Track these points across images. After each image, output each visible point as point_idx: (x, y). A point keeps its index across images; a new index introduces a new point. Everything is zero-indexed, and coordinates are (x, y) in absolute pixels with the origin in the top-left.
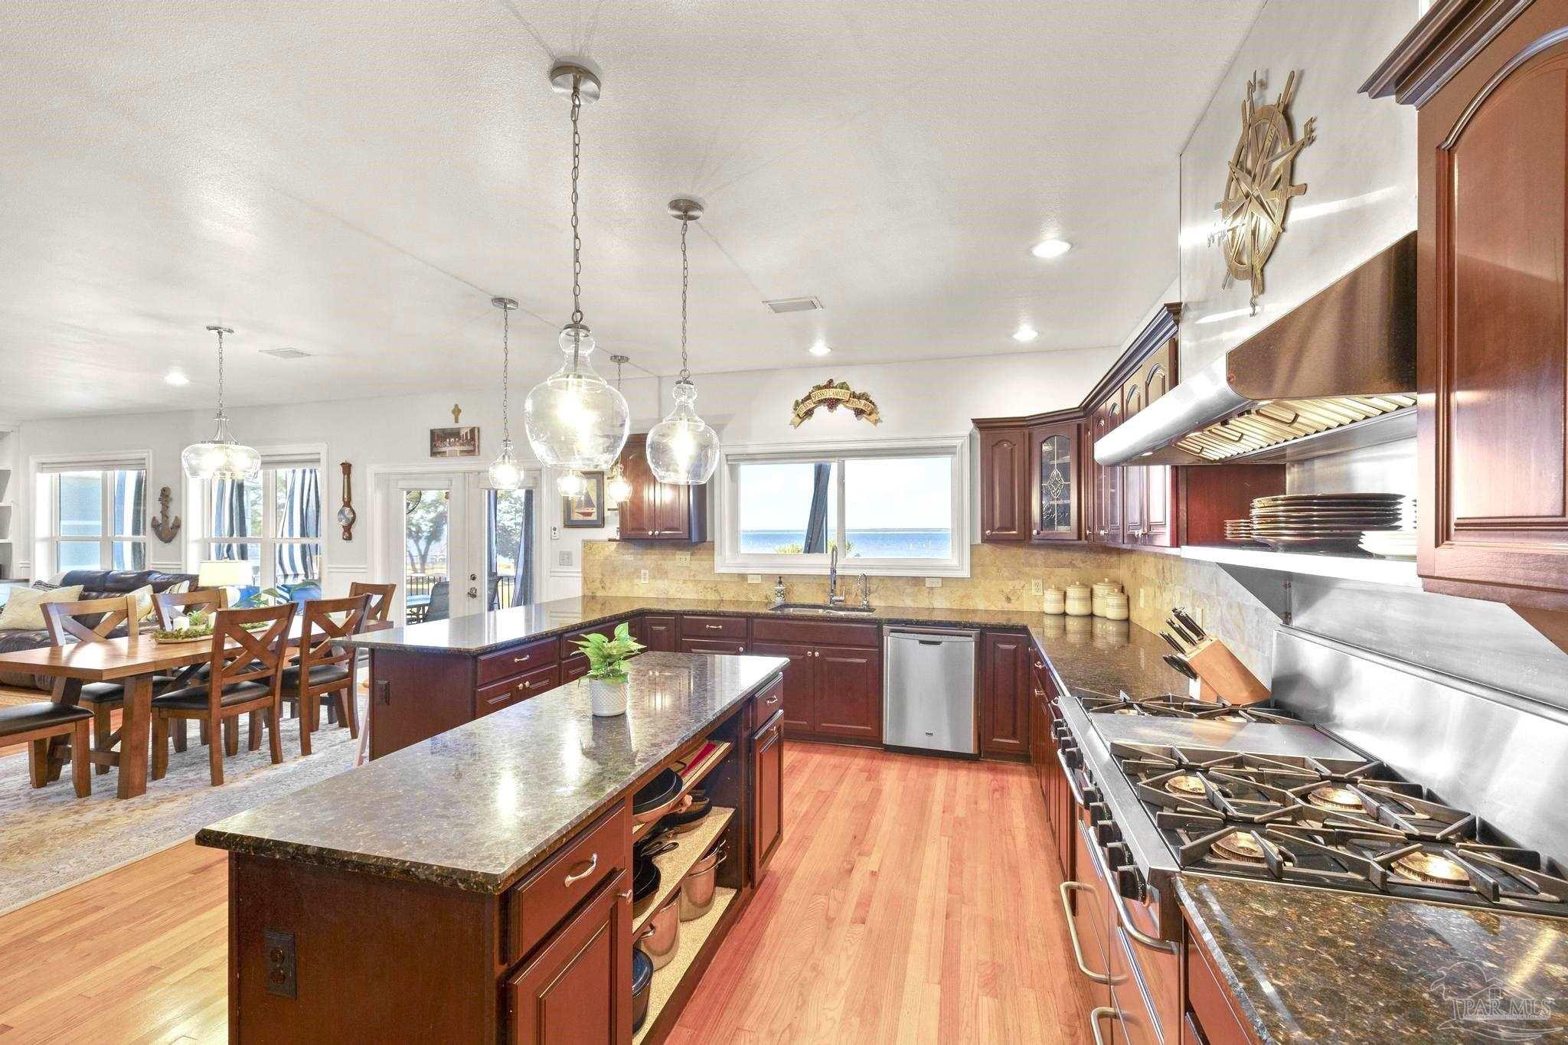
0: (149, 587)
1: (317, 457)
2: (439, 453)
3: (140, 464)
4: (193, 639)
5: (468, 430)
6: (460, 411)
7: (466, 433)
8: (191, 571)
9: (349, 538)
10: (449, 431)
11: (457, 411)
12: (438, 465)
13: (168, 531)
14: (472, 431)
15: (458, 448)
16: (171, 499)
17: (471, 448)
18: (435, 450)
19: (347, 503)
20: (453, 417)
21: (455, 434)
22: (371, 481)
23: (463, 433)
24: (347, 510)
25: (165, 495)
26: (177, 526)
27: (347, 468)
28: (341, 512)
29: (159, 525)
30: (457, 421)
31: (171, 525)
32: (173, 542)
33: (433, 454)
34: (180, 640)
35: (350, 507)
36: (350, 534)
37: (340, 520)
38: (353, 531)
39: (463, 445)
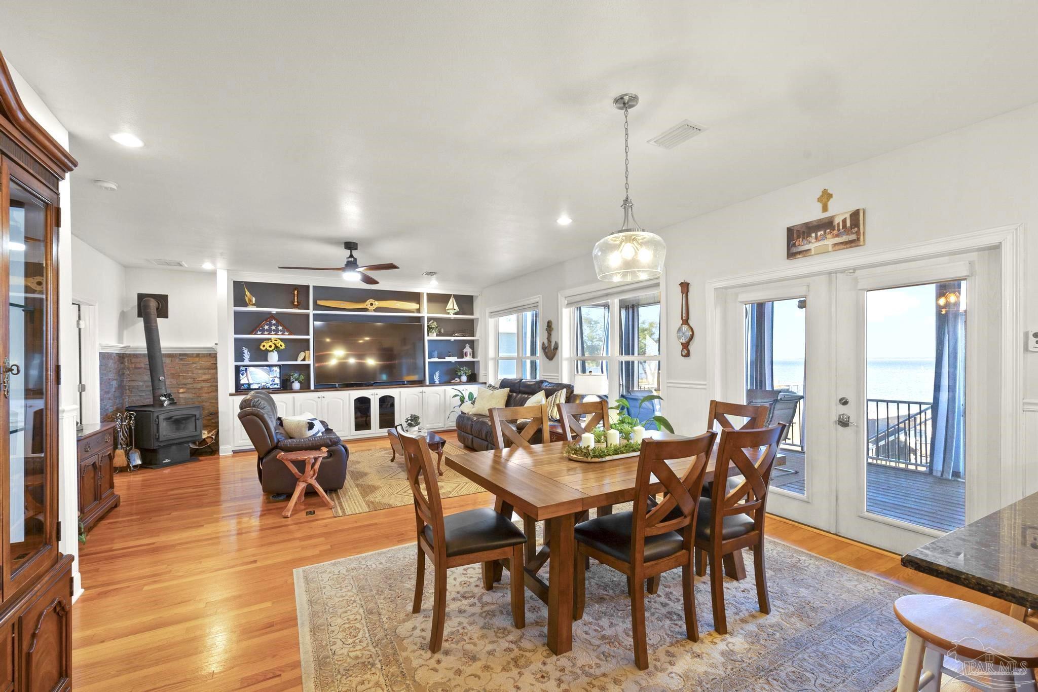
0: (543, 392)
1: (655, 281)
2: (800, 253)
3: (534, 306)
4: (600, 460)
5: (848, 216)
6: (830, 196)
7: (844, 221)
8: (565, 381)
9: (688, 355)
10: (815, 224)
11: (826, 197)
12: (800, 266)
13: (551, 352)
14: (855, 215)
15: (830, 241)
16: (553, 329)
17: (854, 237)
18: (794, 250)
19: (686, 321)
20: (820, 206)
21: (827, 225)
22: (710, 296)
23: (838, 220)
24: (685, 328)
25: (549, 327)
26: (556, 348)
27: (685, 287)
28: (679, 330)
29: (546, 348)
30: (825, 209)
31: (552, 348)
32: (554, 359)
33: (791, 255)
34: (589, 459)
35: (689, 325)
36: (688, 351)
37: (679, 338)
38: (692, 347)
39: (838, 236)
